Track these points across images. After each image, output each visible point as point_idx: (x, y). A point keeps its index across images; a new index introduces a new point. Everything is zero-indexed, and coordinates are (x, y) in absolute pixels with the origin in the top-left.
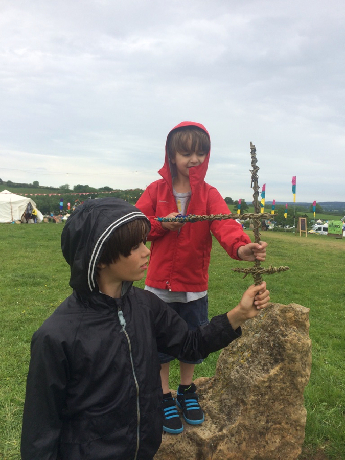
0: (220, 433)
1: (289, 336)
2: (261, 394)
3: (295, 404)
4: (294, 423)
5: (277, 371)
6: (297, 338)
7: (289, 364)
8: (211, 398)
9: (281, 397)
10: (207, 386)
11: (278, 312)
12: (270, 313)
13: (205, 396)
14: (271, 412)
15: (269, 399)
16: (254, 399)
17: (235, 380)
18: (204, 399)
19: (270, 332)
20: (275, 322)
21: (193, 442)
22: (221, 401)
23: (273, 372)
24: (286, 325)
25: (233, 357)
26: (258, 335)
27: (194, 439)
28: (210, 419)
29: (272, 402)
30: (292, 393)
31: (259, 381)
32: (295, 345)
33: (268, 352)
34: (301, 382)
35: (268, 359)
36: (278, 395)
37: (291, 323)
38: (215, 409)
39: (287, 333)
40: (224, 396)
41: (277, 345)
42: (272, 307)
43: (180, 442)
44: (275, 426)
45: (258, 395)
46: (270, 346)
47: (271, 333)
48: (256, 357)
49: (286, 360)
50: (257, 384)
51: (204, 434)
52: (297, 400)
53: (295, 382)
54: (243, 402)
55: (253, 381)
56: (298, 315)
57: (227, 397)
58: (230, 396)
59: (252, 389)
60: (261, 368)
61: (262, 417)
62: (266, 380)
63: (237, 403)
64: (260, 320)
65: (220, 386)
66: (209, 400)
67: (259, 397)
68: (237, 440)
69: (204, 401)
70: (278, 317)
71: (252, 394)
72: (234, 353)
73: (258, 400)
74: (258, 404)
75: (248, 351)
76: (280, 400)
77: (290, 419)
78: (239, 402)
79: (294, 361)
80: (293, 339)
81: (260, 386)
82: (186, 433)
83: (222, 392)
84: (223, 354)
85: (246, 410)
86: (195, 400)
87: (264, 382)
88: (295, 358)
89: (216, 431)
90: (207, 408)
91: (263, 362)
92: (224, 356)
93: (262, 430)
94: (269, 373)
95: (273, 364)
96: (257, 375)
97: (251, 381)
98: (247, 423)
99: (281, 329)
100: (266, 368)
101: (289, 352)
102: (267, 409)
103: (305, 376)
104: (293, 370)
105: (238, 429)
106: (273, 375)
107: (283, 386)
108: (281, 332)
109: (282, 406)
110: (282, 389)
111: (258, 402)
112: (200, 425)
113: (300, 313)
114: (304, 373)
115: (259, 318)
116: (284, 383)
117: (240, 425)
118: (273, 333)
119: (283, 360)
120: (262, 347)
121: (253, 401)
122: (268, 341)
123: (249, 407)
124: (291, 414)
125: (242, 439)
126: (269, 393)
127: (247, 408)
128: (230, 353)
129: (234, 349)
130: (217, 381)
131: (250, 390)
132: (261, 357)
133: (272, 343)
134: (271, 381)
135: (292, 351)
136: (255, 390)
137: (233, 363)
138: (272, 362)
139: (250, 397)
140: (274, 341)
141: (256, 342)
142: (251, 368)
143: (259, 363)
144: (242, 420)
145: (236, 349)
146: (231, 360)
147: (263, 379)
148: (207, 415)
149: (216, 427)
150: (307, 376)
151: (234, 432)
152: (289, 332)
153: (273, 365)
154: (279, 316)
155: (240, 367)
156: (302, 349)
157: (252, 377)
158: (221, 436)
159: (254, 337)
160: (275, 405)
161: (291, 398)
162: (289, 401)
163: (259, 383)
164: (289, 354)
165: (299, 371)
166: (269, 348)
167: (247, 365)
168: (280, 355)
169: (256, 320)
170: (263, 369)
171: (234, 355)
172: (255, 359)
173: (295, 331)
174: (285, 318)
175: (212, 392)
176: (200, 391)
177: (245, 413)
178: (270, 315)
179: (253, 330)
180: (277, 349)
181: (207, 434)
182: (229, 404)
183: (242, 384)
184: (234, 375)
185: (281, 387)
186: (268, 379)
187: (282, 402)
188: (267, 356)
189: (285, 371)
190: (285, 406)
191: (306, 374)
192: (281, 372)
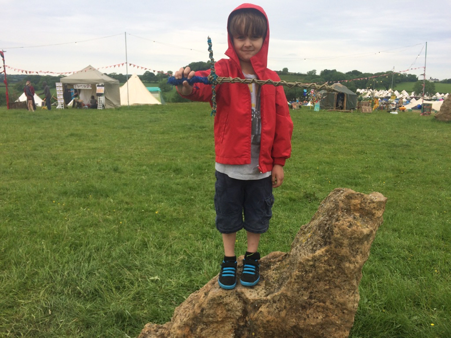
0: (265, 298)
1: (341, 221)
2: (306, 271)
3: (342, 288)
5: (323, 252)
7: (336, 247)
9: (327, 278)
10: (278, 259)
11: (343, 198)
13: (272, 267)
14: (315, 290)
15: (313, 278)
16: (298, 275)
19: (330, 216)
20: (337, 207)
23: (318, 252)
24: (348, 211)
26: (322, 219)
29: (317, 281)
30: (339, 276)
32: (343, 231)
33: (321, 234)
34: (349, 268)
35: (319, 240)
36: (323, 275)
39: (341, 218)
40: (285, 269)
41: (329, 229)
44: (318, 304)
45: (302, 271)
46: (325, 229)
48: (312, 238)
49: (333, 243)
50: (302, 261)
52: (345, 285)
55: (300, 258)
61: (305, 292)
62: (310, 259)
68: (278, 307)
69: (269, 270)
71: (298, 270)
72: (304, 233)
73: (302, 276)
74: (301, 280)
76: (325, 281)
79: (341, 246)
80: (344, 225)
81: (304, 263)
82: (236, 291)
86: (254, 267)
87: (308, 260)
88: (342, 243)
93: (304, 304)
94: (315, 253)
95: (321, 245)
96: (305, 253)
98: (289, 294)
99: (338, 214)
101: (335, 236)
102: (311, 286)
104: (340, 254)
106: (318, 255)
107: (329, 268)
108: (337, 217)
109: (328, 287)
110: (328, 270)
111: (301, 278)
114: (353, 259)
116: (330, 265)
117: (282, 294)
119: (330, 243)
120: (319, 230)
123: (293, 280)
124: (336, 296)
125: (283, 307)
126: (313, 271)
131: (297, 266)
132: (315, 238)
134: (315, 261)
135: (339, 235)
136: (300, 266)
139: (295, 271)
140: (329, 225)
141: (318, 224)
143: (312, 243)
144: (285, 290)
148: (264, 281)
149: (265, 292)
151: (276, 299)
152: (345, 217)
153: (322, 247)
154: (343, 201)
155: (300, 245)
156: (352, 235)
158: (265, 300)
159: (319, 219)
160: (319, 284)
161: (338, 281)
162: (335, 284)
163: (305, 260)
164: (336, 238)
165: (347, 257)
166: (324, 231)
167: (304, 245)
168: (329, 238)
170: (312, 249)
176: (271, 262)
180: (328, 232)
182: (284, 276)
183: (295, 260)
185: (326, 268)
186: (312, 258)
187: (328, 283)
188: (319, 238)
189: (331, 253)
190: (331, 287)
191: (356, 261)
192: (326, 254)
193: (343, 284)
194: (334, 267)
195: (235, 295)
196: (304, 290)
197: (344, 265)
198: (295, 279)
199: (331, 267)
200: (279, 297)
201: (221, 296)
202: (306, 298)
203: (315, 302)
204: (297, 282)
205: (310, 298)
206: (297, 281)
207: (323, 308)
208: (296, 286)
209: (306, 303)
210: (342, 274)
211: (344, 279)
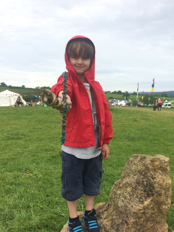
1: (157, 179)
2: (139, 218)
3: (160, 223)
5: (149, 202)
6: (162, 179)
7: (157, 197)
9: (151, 219)
10: (104, 209)
11: (149, 162)
12: (144, 162)
13: (102, 216)
14: (145, 229)
15: (144, 221)
16: (133, 222)
17: (121, 207)
18: (101, 218)
19: (144, 175)
20: (147, 168)
22: (112, 220)
23: (146, 203)
24: (155, 170)
25: (120, 190)
26: (136, 177)
29: (146, 222)
30: (159, 215)
31: (137, 209)
32: (161, 185)
33: (142, 189)
34: (165, 208)
36: (150, 218)
37: (158, 169)
38: (108, 226)
39: (155, 176)
40: (114, 217)
41: (148, 184)
42: (145, 158)
45: (136, 218)
46: (144, 185)
47: (145, 176)
48: (135, 192)
49: (155, 195)
50: (135, 211)
52: (162, 220)
53: (161, 208)
54: (126, 222)
55: (133, 209)
56: (162, 163)
57: (116, 218)
58: (118, 217)
59: (132, 214)
60: (138, 200)
62: (141, 208)
63: (122, 222)
64: (137, 166)
65: (112, 209)
66: (105, 219)
67: (137, 220)
69: (102, 220)
70: (149, 165)
71: (133, 218)
72: (120, 188)
73: (136, 222)
74: (136, 224)
75: (130, 187)
76: (151, 221)
78: (124, 222)
79: (160, 196)
80: (160, 181)
81: (138, 212)
83: (113, 213)
84: (114, 188)
85: (128, 228)
86: (95, 221)
87: (140, 210)
88: (161, 194)
90: (103, 225)
91: (139, 196)
92: (115, 189)
94: (144, 204)
95: (146, 197)
96: (135, 205)
97: (132, 209)
99: (151, 173)
100: (141, 200)
101: (157, 189)
102: (143, 227)
103: (167, 204)
104: (160, 201)
106: (146, 205)
107: (153, 212)
108: (151, 176)
109: (152, 225)
110: (152, 214)
111: (136, 223)
113: (163, 162)
114: (167, 202)
115: (136, 165)
116: (154, 210)
118: (146, 176)
119: (153, 195)
120: (139, 186)
121: (133, 223)
122: (143, 181)
123: (130, 226)
124: (158, 229)
126: (144, 217)
127: (129, 227)
128: (118, 188)
129: (121, 185)
130: (110, 205)
131: (131, 215)
132: (138, 192)
133: (145, 183)
134: (145, 209)
135: (159, 189)
136: (134, 215)
137: (120, 195)
138: (146, 196)
139: (131, 219)
140: (147, 182)
141: (135, 181)
142: (132, 200)
143: (137, 196)
145: (122, 185)
146: (119, 192)
147: (139, 208)
148: (103, 230)
150: (169, 204)
152: (157, 175)
153: (146, 198)
154: (150, 164)
155: (125, 198)
156: (166, 187)
157: (132, 207)
159: (133, 178)
160: (147, 224)
161: (158, 219)
162: (157, 221)
163: (137, 210)
164: (157, 191)
165: (164, 202)
166: (144, 186)
167: (129, 198)
168: (151, 191)
169: (135, 166)
170: (140, 201)
171: (120, 189)
172: (134, 193)
173: (160, 174)
174: (153, 165)
175: (107, 213)
176: (99, 213)
177: (127, 230)
178: (144, 164)
179: (133, 173)
180: (149, 187)
182: (118, 223)
183: (126, 210)
184: (120, 204)
185: (151, 212)
186: (143, 207)
187: (152, 222)
188: (142, 192)
189: (154, 202)
190: (154, 224)
191: (168, 203)
192: (152, 203)
193: (161, 220)
194: (156, 210)
196: (138, 231)
197: (162, 208)
198: (132, 225)
199: (154, 211)
204: (133, 227)
206: (133, 226)
208: (133, 230)
210: (160, 214)
211: (162, 216)
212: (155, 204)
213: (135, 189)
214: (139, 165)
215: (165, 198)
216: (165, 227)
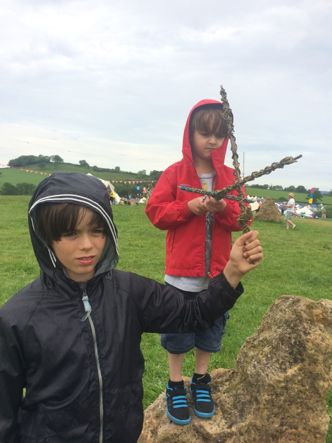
0: (229, 430)
1: (312, 335)
2: (277, 395)
3: (315, 410)
4: (312, 429)
5: (296, 371)
6: (321, 338)
7: (309, 365)
8: (227, 391)
9: (299, 400)
10: (224, 378)
11: (304, 308)
12: (295, 307)
13: (221, 388)
14: (286, 415)
15: (285, 401)
16: (267, 399)
17: (251, 375)
18: (219, 391)
19: (292, 328)
20: (299, 318)
21: (199, 435)
22: (236, 396)
23: (290, 372)
24: (312, 322)
25: (254, 351)
26: (280, 331)
27: (200, 433)
28: (221, 413)
29: (288, 405)
30: (312, 397)
31: (275, 380)
32: (318, 345)
33: (288, 349)
34: (323, 386)
35: (287, 357)
36: (295, 398)
37: (318, 321)
38: (228, 403)
39: (310, 331)
40: (240, 391)
41: (298, 343)
42: (298, 301)
43: (185, 433)
44: (290, 431)
45: (272, 395)
46: (291, 344)
47: (294, 330)
48: (275, 354)
49: (306, 360)
50: (272, 383)
51: (212, 428)
52: (318, 406)
53: (316, 386)
54: (256, 400)
55: (268, 379)
56: (327, 312)
57: (242, 393)
58: (246, 392)
59: (266, 387)
60: (278, 366)
61: (275, 419)
62: (282, 380)
63: (251, 400)
64: (285, 314)
65: (238, 379)
66: (224, 393)
67: (273, 397)
68: (246, 439)
69: (219, 394)
70: (302, 313)
71: (266, 393)
72: (254, 347)
73: (272, 400)
74: (272, 405)
75: (269, 346)
76: (297, 403)
77: (308, 425)
78: (253, 400)
79: (315, 363)
80: (316, 339)
81: (275, 385)
82: (193, 425)
83: (239, 386)
84: (244, 347)
85: (258, 409)
86: (207, 392)
87: (280, 382)
88: (317, 360)
89: (225, 427)
90: (220, 401)
91: (281, 360)
92: (245, 349)
93: (275, 433)
94: (286, 372)
95: (291, 363)
96: (273, 373)
97: (266, 379)
98: (258, 423)
99: (304, 326)
100: (283, 367)
101: (310, 352)
102: (282, 411)
103: (328, 380)
104: (314, 372)
105: (248, 428)
106: (290, 375)
107: (302, 388)
108: (304, 330)
109: (300, 410)
110: (301, 391)
111: (271, 402)
112: (209, 418)
113: (330, 310)
114: (327, 376)
115: (284, 312)
116: (303, 386)
117: (251, 424)
118: (296, 330)
119: (303, 360)
120: (282, 344)
121: (266, 401)
122: (290, 338)
123: (262, 406)
124: (309, 420)
125: (252, 439)
126: (285, 394)
127: (259, 408)
128: (251, 347)
129: (256, 343)
130: (235, 374)
131: (264, 389)
132: (279, 354)
133: (293, 341)
134: (288, 381)
135: (313, 351)
136: (270, 389)
137: (253, 357)
138: (291, 361)
139: (263, 395)
140: (295, 338)
141: (277, 337)
142: (268, 365)
143: (278, 361)
144: (253, 419)
146: (251, 353)
147: (278, 379)
148: (219, 408)
149: (226, 423)
150: (331, 380)
151: (243, 431)
152: (314, 330)
153: (292, 365)
154: (305, 312)
155: (258, 363)
156: (326, 350)
157: (267, 375)
158: (230, 433)
159: (276, 331)
160: (291, 408)
161: (311, 403)
162: (308, 406)
163: (275, 382)
164: (310, 354)
165: (321, 374)
166: (290, 346)
167: (265, 362)
168: (300, 354)
169: (281, 314)
170: (281, 368)
171: (254, 349)
173: (321, 330)
174: (311, 314)
175: (229, 385)
176: (217, 382)
177: (257, 412)
178: (295, 310)
179: (277, 325)
180: (298, 347)
181: (214, 429)
182: (243, 401)
183: (258, 381)
184: (250, 370)
185: (299, 389)
186: (284, 378)
187: (300, 406)
188: (286, 354)
189: (304, 372)
190: (304, 410)
191: (330, 378)
192: (300, 373)
193: (316, 405)
194: (307, 387)
195: (192, 431)
196: (274, 417)
197: (318, 384)
198: (264, 405)
199: (304, 388)
200: (246, 428)
201: (175, 434)
202: (277, 426)
203: (287, 429)
204: (267, 408)
205: (282, 425)
206: (267, 406)
207: (295, 435)
208: (266, 412)
209: (277, 431)
210: (314, 394)
211: (317, 399)
212: (305, 375)
213: (276, 348)
214: (287, 313)
215: (324, 369)
216: (322, 418)
